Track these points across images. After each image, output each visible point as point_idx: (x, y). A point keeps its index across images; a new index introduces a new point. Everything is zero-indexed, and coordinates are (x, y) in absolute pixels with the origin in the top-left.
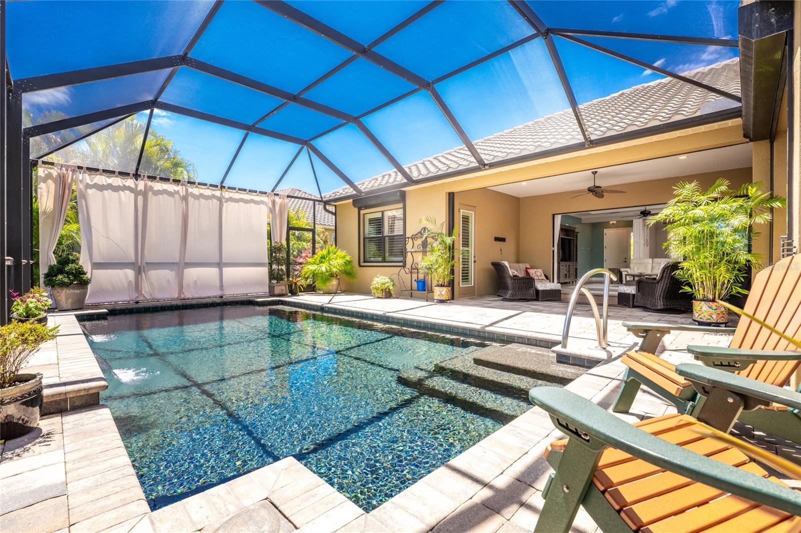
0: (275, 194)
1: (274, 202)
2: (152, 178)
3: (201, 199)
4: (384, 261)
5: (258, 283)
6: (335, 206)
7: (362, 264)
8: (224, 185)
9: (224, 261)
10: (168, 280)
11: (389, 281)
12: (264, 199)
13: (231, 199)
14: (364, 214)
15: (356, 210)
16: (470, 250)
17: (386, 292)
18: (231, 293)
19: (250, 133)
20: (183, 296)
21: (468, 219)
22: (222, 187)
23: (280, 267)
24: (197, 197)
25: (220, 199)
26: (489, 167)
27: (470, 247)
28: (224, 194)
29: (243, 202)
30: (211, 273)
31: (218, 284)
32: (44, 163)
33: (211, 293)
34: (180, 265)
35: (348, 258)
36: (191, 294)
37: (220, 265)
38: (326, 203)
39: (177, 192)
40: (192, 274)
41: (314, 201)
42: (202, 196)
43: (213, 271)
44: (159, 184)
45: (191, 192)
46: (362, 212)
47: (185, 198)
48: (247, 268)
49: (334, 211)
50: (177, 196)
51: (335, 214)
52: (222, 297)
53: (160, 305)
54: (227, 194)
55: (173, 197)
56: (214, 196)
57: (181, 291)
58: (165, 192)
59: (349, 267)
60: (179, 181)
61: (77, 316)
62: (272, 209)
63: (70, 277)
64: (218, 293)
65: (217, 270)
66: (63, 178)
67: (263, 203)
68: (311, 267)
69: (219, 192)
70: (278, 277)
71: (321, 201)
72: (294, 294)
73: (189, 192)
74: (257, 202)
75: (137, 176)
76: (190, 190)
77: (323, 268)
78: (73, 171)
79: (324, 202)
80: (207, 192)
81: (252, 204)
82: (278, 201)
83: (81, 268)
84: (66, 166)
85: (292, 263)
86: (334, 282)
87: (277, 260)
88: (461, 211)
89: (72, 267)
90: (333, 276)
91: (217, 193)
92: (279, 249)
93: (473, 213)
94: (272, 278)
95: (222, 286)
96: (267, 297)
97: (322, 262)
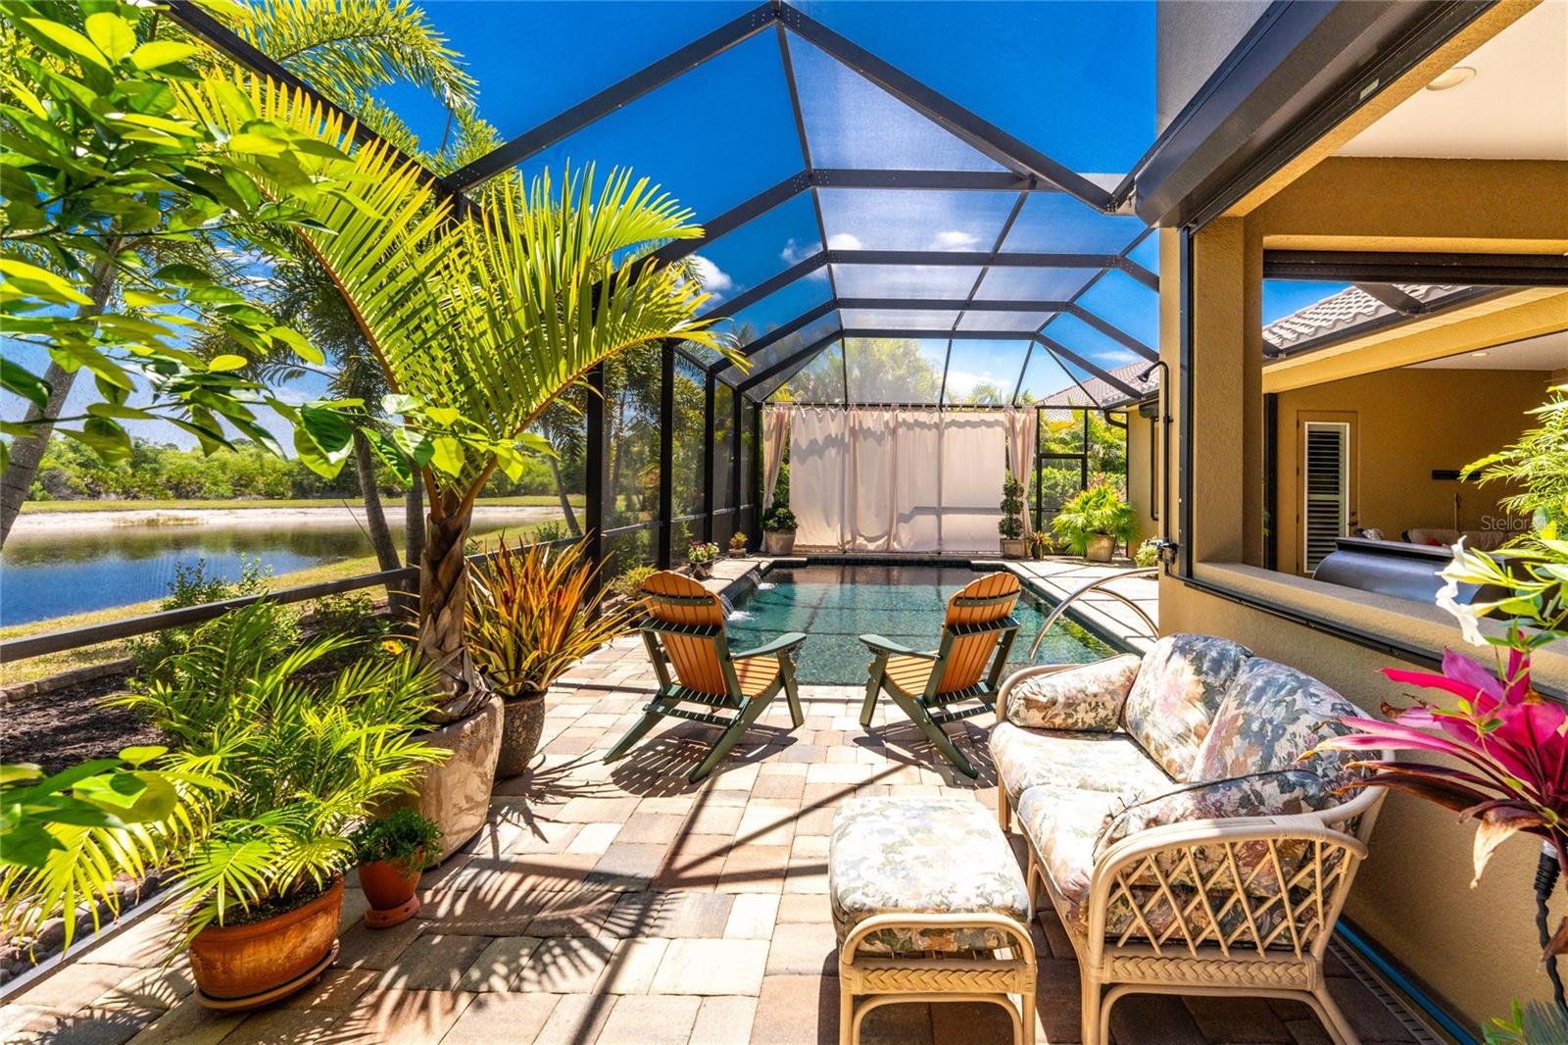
0: (1016, 407)
1: (1013, 422)
2: (861, 406)
3: (916, 428)
5: (984, 540)
6: (1127, 413)
7: (1156, 515)
8: (943, 403)
9: (943, 505)
12: (1000, 416)
13: (954, 423)
15: (1148, 421)
16: (1342, 501)
18: (951, 550)
19: (953, 338)
20: (892, 549)
21: (1337, 437)
22: (941, 406)
23: (1015, 516)
24: (910, 426)
25: (938, 426)
26: (1287, 355)
27: (1342, 494)
28: (943, 417)
29: (970, 425)
30: (927, 522)
31: (936, 536)
32: (767, 405)
33: (928, 549)
35: (1123, 505)
36: (902, 547)
37: (939, 511)
38: (1108, 411)
39: (887, 422)
41: (1086, 408)
42: (917, 423)
43: (931, 519)
44: (870, 413)
45: (904, 420)
48: (975, 515)
49: (1124, 422)
51: (1125, 426)
52: (940, 553)
53: (869, 558)
54: (948, 416)
56: (932, 424)
57: (888, 544)
59: (1124, 521)
60: (889, 406)
61: (775, 562)
62: (1011, 431)
63: (779, 522)
64: (934, 547)
65: (933, 518)
66: (780, 418)
67: (997, 423)
68: (1063, 518)
69: (936, 414)
70: (1010, 529)
71: (1098, 408)
72: (1036, 557)
73: (900, 420)
74: (989, 425)
75: (846, 406)
76: (902, 416)
77: (1080, 520)
78: (790, 409)
79: (1104, 409)
80: (923, 416)
81: (983, 427)
82: (1020, 416)
83: (789, 512)
84: (784, 406)
85: (1045, 508)
86: (1105, 543)
87: (1011, 506)
88: (1306, 423)
89: (781, 511)
90: (1102, 532)
91: (935, 417)
92: (1012, 490)
93: (1348, 425)
94: (1002, 532)
95: (940, 539)
96: (996, 558)
97: (1083, 510)
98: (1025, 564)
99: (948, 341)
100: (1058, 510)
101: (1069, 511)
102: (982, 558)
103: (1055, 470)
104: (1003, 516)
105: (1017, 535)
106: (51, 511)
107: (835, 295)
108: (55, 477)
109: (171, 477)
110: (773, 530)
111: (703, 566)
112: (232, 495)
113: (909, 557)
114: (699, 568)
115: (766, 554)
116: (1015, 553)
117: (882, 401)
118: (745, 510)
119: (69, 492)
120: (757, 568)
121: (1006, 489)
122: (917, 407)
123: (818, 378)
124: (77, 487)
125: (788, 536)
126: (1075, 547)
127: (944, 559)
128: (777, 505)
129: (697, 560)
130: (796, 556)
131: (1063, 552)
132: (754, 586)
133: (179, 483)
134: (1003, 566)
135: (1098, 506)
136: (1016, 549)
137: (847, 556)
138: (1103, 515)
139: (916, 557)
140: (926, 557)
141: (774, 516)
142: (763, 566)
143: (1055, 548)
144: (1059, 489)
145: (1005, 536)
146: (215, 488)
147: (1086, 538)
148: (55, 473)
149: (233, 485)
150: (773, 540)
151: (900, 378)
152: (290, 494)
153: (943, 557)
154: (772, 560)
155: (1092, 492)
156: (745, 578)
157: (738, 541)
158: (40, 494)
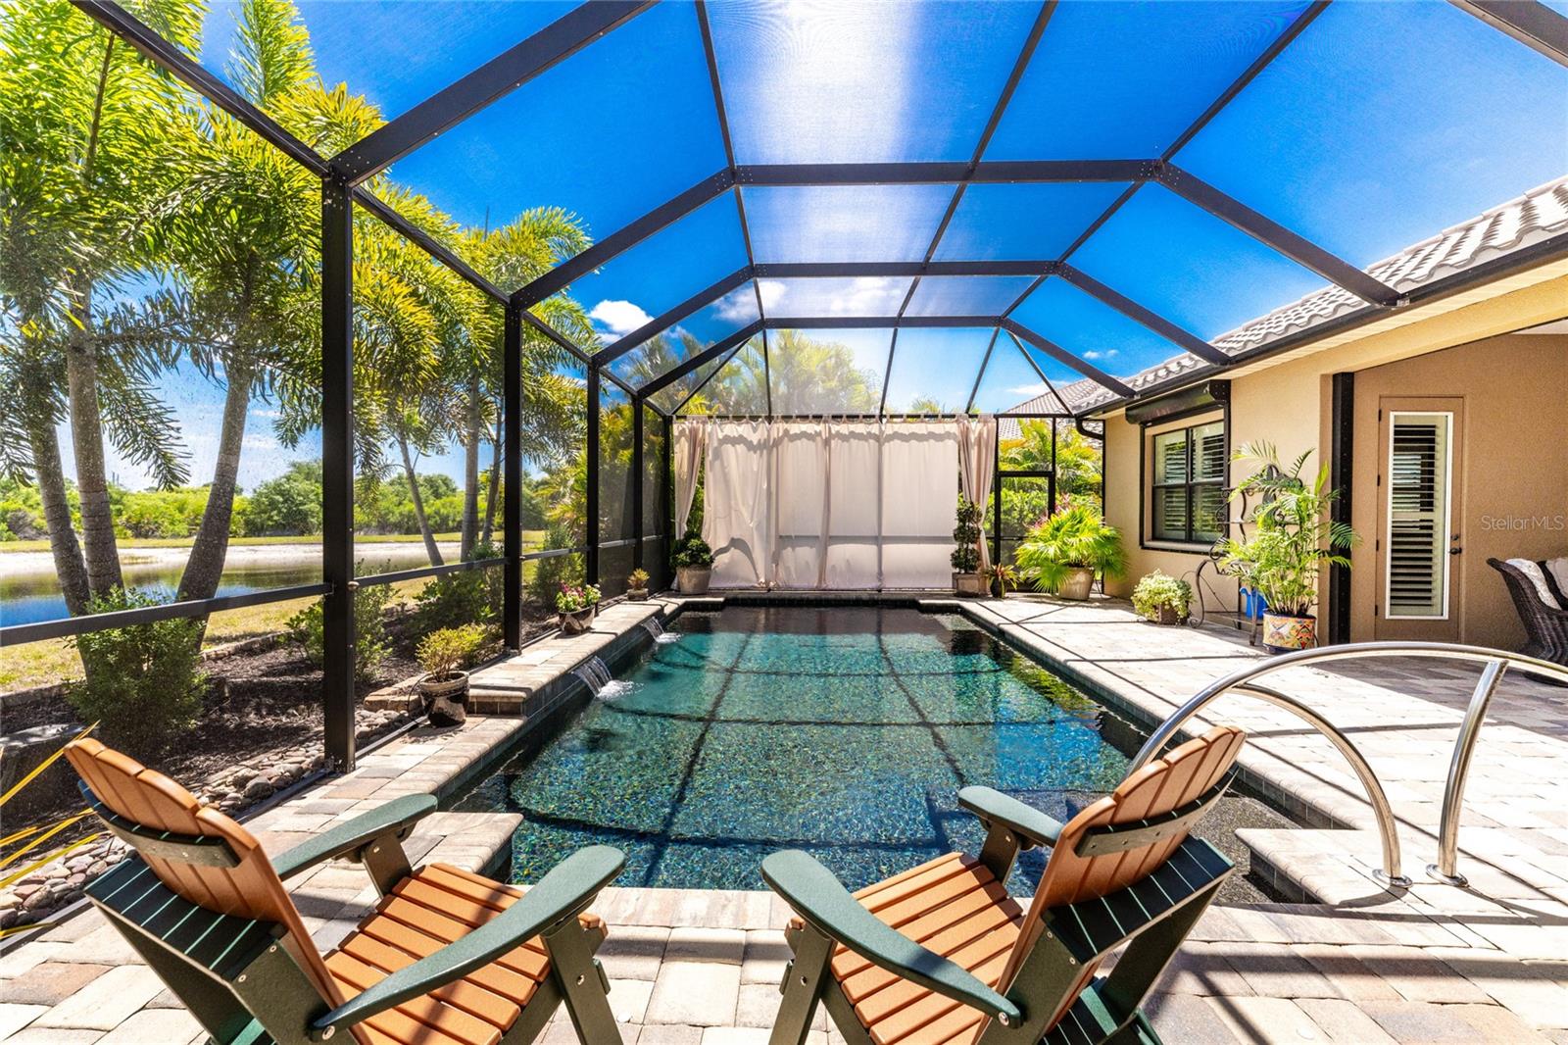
0: (971, 416)
1: (966, 434)
2: (787, 418)
3: (852, 440)
4: (1189, 540)
5: (933, 574)
6: (1104, 421)
7: (1147, 544)
8: (884, 413)
9: (884, 534)
10: (807, 563)
11: (1174, 586)
12: (952, 427)
13: (896, 436)
14: (1154, 436)
15: (1137, 428)
16: (1439, 521)
17: (1164, 612)
18: (895, 586)
19: (899, 329)
20: (824, 586)
22: (881, 416)
23: (970, 546)
24: (844, 438)
25: (877, 438)
26: (1412, 300)
27: (1440, 512)
28: (883, 428)
29: (915, 439)
30: (864, 553)
31: (876, 570)
32: (678, 417)
33: (865, 585)
34: (825, 541)
35: (1106, 531)
36: (836, 583)
37: (879, 540)
38: (1080, 419)
39: (819, 434)
40: (839, 552)
41: (1054, 416)
42: (853, 435)
43: (870, 550)
44: (796, 425)
45: (838, 432)
46: (1150, 432)
47: (827, 442)
48: (922, 545)
49: (1100, 432)
50: (818, 439)
51: (1102, 437)
52: (880, 591)
53: (798, 597)
54: (889, 428)
55: (814, 441)
56: (870, 435)
57: (821, 578)
58: (804, 435)
59: (1108, 551)
60: (821, 417)
61: (686, 604)
62: (964, 445)
63: (692, 556)
64: (875, 584)
65: (873, 548)
66: (694, 433)
67: (948, 435)
68: (1029, 547)
69: (876, 426)
70: (964, 562)
71: (1069, 416)
72: (997, 595)
73: (833, 432)
74: (939, 438)
75: (770, 419)
76: (835, 428)
77: (1052, 550)
78: (704, 423)
79: (1076, 416)
80: (860, 428)
81: (932, 441)
82: (975, 427)
83: (703, 543)
84: (697, 419)
85: (1005, 536)
86: (1081, 577)
87: (965, 534)
88: (1392, 414)
89: (694, 542)
90: (1077, 565)
91: (874, 428)
92: (967, 515)
93: (1451, 415)
94: (955, 565)
95: (880, 573)
96: (948, 597)
97: (1054, 538)
98: (985, 603)
99: (892, 330)
100: (1021, 538)
101: (1035, 539)
102: (931, 596)
103: (1012, 493)
104: (955, 547)
105: (974, 568)
106: (13, 551)
107: (751, 260)
108: (20, 519)
109: (130, 517)
110: (685, 565)
111: (575, 616)
112: (186, 534)
113: (844, 596)
114: (569, 619)
115: (678, 593)
116: (970, 591)
117: (811, 413)
118: (647, 542)
119: (34, 532)
120: (659, 614)
121: (960, 513)
122: (852, 418)
123: (740, 393)
124: (41, 528)
125: (702, 572)
126: (1045, 583)
127: (886, 597)
128: (690, 535)
129: (568, 609)
130: (713, 596)
131: (1028, 587)
132: (650, 640)
133: (139, 522)
134: (959, 606)
135: (1074, 532)
136: (971, 584)
137: (772, 595)
138: (1081, 544)
139: (853, 595)
140: (865, 596)
141: (687, 549)
142: (668, 610)
143: (1019, 584)
144: (1016, 514)
145: (957, 570)
146: (171, 528)
147: (1059, 572)
148: (20, 514)
149: (189, 524)
150: (686, 578)
151: (832, 391)
152: (243, 532)
153: (884, 595)
154: (681, 601)
155: (1064, 514)
156: (638, 628)
157: (638, 579)
158: (5, 535)
